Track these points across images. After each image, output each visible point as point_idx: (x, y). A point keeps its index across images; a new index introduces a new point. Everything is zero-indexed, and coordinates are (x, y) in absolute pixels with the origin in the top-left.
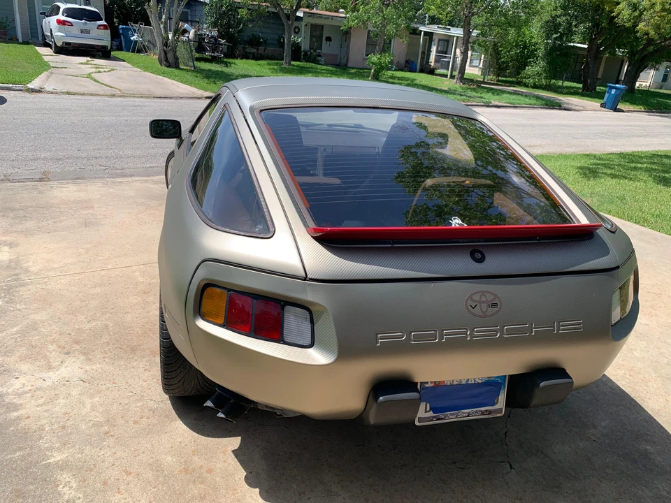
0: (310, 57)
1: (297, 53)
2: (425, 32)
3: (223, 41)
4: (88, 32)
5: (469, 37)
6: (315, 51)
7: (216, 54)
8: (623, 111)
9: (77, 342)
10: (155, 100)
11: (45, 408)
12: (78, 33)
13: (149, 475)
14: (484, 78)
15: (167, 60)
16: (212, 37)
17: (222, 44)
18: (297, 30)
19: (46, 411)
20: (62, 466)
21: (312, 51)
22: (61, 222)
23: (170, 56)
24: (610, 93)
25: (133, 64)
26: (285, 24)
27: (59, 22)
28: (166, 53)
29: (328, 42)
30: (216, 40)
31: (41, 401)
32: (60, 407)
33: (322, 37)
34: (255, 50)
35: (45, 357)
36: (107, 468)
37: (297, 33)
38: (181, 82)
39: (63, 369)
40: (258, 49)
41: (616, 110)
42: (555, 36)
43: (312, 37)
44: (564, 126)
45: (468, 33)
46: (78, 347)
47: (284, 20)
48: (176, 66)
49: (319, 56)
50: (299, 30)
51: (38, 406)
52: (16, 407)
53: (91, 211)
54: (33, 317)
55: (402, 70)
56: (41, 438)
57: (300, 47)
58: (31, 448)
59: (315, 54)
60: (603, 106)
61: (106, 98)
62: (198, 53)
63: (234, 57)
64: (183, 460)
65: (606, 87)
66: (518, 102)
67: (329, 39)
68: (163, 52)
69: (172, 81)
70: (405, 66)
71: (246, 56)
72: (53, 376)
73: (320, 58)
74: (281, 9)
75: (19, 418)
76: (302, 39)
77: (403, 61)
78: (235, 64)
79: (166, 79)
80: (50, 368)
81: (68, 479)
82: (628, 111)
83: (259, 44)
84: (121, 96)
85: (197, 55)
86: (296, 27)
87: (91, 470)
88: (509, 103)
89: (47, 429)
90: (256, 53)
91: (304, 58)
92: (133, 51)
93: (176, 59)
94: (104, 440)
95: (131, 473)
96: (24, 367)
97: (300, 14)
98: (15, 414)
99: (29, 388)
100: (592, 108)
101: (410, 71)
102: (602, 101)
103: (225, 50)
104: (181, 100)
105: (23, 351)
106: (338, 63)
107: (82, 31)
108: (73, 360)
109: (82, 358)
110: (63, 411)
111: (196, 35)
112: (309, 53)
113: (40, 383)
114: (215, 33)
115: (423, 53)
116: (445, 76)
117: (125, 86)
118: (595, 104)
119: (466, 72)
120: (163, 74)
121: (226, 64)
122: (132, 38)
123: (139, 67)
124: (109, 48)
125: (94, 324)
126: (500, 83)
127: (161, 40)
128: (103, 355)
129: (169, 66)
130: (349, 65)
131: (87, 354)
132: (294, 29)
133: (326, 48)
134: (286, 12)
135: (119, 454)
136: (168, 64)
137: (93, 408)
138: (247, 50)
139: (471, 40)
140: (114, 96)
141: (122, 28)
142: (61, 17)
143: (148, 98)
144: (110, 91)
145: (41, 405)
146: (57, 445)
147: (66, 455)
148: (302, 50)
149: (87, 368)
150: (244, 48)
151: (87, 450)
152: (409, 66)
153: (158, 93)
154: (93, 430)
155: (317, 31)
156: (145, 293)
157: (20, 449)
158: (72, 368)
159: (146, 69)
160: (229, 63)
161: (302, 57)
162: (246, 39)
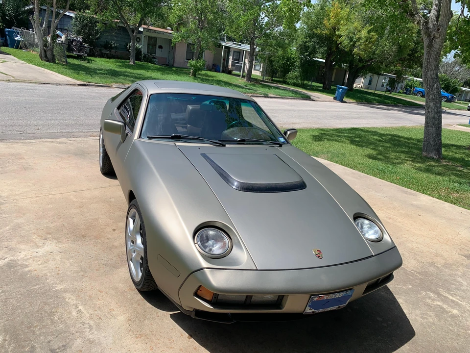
0: (148, 59)
1: (138, 56)
2: (225, 46)
3: (86, 45)
5: (254, 52)
6: (151, 55)
7: (82, 54)
8: (346, 102)
9: (49, 234)
10: (41, 85)
11: (44, 265)
13: (112, 292)
14: (263, 79)
15: (46, 56)
16: (78, 42)
17: (86, 47)
18: (138, 40)
19: (44, 267)
20: (65, 291)
21: (149, 54)
22: (7, 167)
23: (49, 54)
24: (338, 91)
25: (19, 58)
26: (131, 36)
28: (45, 51)
29: (160, 49)
30: (81, 44)
31: (40, 263)
32: (52, 265)
33: (156, 45)
34: (109, 52)
35: (32, 241)
36: (89, 290)
37: (138, 42)
38: (58, 73)
39: (46, 247)
40: (110, 51)
41: (342, 101)
42: (306, 54)
43: (149, 44)
44: (313, 111)
45: (253, 49)
46: (50, 236)
47: (130, 33)
48: (53, 61)
49: (155, 58)
50: (140, 39)
51: (39, 265)
52: (27, 266)
53: (24, 161)
54: (16, 221)
55: (210, 70)
56: (47, 279)
57: (141, 52)
58: (43, 283)
59: (151, 57)
60: (335, 99)
61: (4, 83)
62: (68, 52)
63: (94, 56)
64: (128, 285)
65: (337, 87)
66: (285, 95)
67: (160, 47)
68: (43, 51)
69: (52, 72)
70: (212, 68)
71: (102, 56)
72: (41, 251)
73: (155, 60)
74: (128, 25)
75: (30, 271)
76: (142, 46)
77: (211, 65)
78: (95, 61)
79: (47, 70)
80: (38, 247)
81: (70, 296)
82: (349, 103)
83: (112, 48)
84: (14, 82)
85: (67, 53)
86: (138, 38)
87: (81, 292)
88: (280, 95)
89: (49, 275)
90: (109, 55)
91: (143, 59)
92: (17, 48)
93: (53, 56)
94: (83, 279)
95: (102, 292)
96: (22, 247)
97: (141, 29)
98: (27, 269)
99: (30, 257)
100: (328, 100)
101: (216, 71)
102: (335, 96)
103: (88, 51)
104: (60, 86)
105: (18, 238)
106: (167, 63)
108: (50, 242)
109: (55, 241)
110: (54, 266)
111: (66, 39)
112: (147, 56)
113: (35, 254)
114: (80, 39)
115: (224, 59)
116: (239, 76)
117: (16, 74)
118: (330, 97)
119: (252, 73)
120: (44, 66)
121: (89, 61)
122: (16, 39)
123: (24, 60)
125: (56, 224)
126: (273, 81)
127: (42, 42)
128: (67, 240)
130: (175, 65)
131: (58, 239)
133: (159, 53)
134: (131, 27)
135: (93, 284)
136: (47, 60)
137: (71, 265)
138: (102, 51)
139: (255, 54)
140: (9, 81)
141: (8, 31)
143: (36, 83)
144: (6, 78)
145: (41, 264)
146: (58, 282)
147: (65, 286)
148: (143, 53)
149: (60, 246)
150: (100, 50)
151: (75, 283)
152: (215, 68)
153: (43, 80)
154: (75, 275)
155: (153, 42)
156: (80, 207)
157: (37, 285)
158: (51, 246)
159: (30, 62)
160: (91, 60)
161: (142, 58)
162: (102, 44)
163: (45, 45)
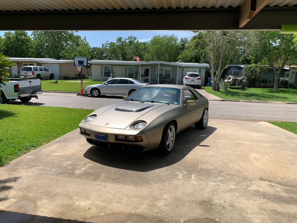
4: (194, 81)
7: (240, 86)
12: (190, 81)
15: (215, 88)
17: (244, 82)
21: (295, 84)
26: (276, 73)
27: (186, 78)
28: (215, 86)
30: (241, 81)
34: (264, 84)
40: (266, 84)
43: (296, 78)
48: (218, 90)
57: (288, 82)
62: (233, 86)
63: (250, 87)
71: (260, 87)
74: (274, 67)
76: (289, 79)
78: (248, 89)
83: (267, 82)
85: (231, 87)
86: (287, 74)
93: (219, 88)
107: (192, 80)
111: (233, 79)
112: (293, 85)
121: (244, 90)
122: (211, 82)
124: (200, 85)
127: (214, 81)
129: (215, 90)
132: (287, 75)
142: (186, 77)
148: (289, 83)
150: (259, 84)
160: (246, 89)
161: (289, 86)
162: (261, 80)
163: (215, 83)
